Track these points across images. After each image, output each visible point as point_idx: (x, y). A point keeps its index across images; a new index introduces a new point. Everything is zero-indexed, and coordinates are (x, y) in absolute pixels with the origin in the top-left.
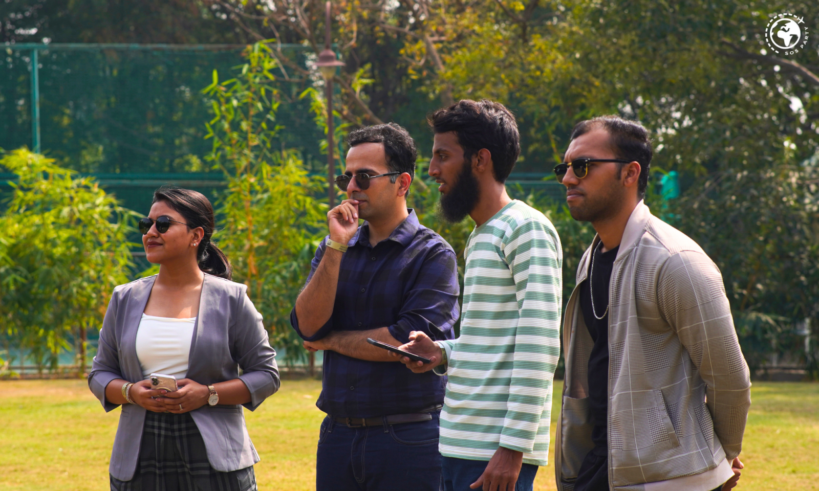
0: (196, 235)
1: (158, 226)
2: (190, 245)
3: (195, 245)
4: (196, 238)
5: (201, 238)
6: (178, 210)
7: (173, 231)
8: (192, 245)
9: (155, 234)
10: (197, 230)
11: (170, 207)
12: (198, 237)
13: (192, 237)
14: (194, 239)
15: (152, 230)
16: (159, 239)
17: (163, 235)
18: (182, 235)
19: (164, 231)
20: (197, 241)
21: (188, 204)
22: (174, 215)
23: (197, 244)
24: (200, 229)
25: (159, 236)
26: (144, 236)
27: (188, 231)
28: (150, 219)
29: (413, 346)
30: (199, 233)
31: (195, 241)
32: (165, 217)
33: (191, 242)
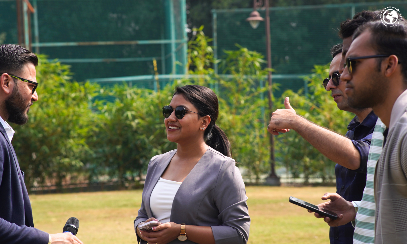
0: (205, 122)
1: (176, 113)
2: (200, 129)
3: (203, 129)
4: (205, 124)
5: (208, 124)
6: (192, 102)
7: (187, 118)
8: (201, 129)
9: (174, 119)
10: (205, 118)
11: (186, 99)
12: (206, 123)
13: (202, 122)
14: (203, 124)
15: (172, 117)
16: (177, 122)
17: (180, 120)
18: (194, 121)
19: (182, 118)
20: (205, 126)
21: (200, 98)
22: (189, 106)
23: (205, 128)
24: (208, 117)
25: (177, 121)
26: (165, 119)
27: (199, 118)
28: (171, 107)
29: (329, 204)
30: (207, 120)
31: (204, 126)
32: (182, 107)
33: (200, 126)
